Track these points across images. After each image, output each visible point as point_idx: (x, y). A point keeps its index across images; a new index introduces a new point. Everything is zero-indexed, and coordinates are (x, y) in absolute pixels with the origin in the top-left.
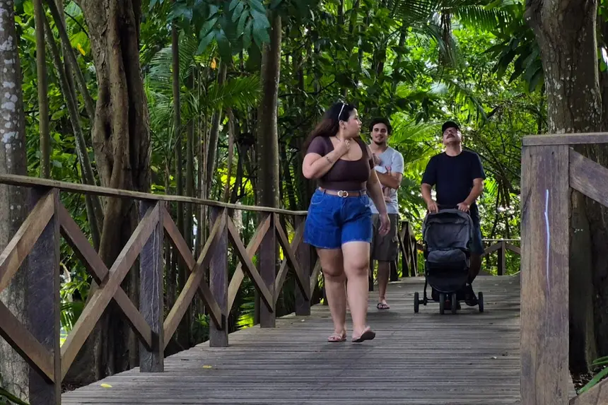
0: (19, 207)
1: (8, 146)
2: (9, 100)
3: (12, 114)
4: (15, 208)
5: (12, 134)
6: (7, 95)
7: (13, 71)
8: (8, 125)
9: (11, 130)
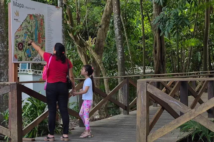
0: (123, 73)
1: (120, 59)
2: (120, 49)
3: (121, 52)
4: (122, 73)
5: (121, 57)
6: (120, 48)
7: (121, 43)
8: (120, 55)
9: (121, 56)
